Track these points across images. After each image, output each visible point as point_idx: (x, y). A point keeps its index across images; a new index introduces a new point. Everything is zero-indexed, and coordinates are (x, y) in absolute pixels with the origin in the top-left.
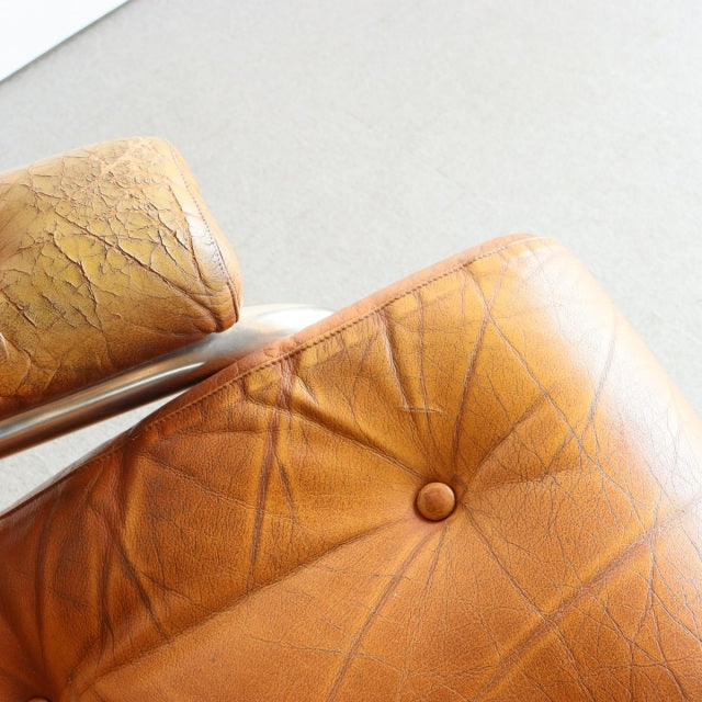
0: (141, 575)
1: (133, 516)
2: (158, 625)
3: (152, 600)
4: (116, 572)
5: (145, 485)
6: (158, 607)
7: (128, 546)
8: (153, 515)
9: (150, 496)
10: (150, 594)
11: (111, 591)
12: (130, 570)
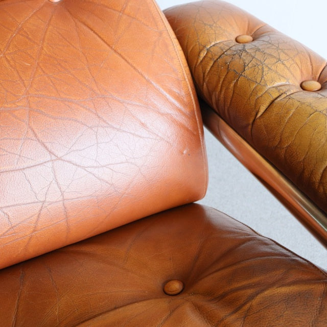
0: (250, 304)
1: (284, 290)
2: (222, 320)
3: (237, 313)
4: (250, 292)
5: (306, 290)
6: (233, 317)
7: (266, 293)
8: (288, 299)
9: (300, 295)
10: (240, 312)
11: (239, 292)
12: (252, 297)
